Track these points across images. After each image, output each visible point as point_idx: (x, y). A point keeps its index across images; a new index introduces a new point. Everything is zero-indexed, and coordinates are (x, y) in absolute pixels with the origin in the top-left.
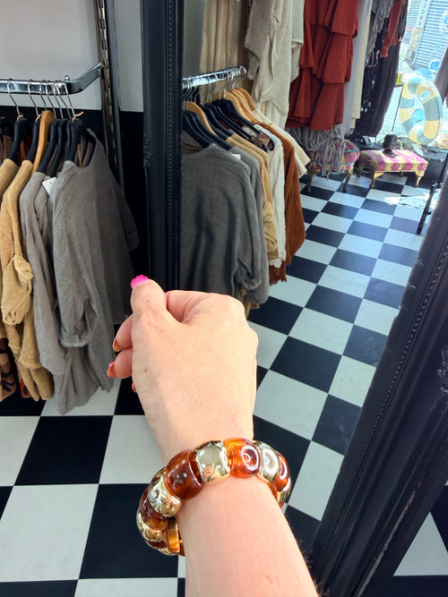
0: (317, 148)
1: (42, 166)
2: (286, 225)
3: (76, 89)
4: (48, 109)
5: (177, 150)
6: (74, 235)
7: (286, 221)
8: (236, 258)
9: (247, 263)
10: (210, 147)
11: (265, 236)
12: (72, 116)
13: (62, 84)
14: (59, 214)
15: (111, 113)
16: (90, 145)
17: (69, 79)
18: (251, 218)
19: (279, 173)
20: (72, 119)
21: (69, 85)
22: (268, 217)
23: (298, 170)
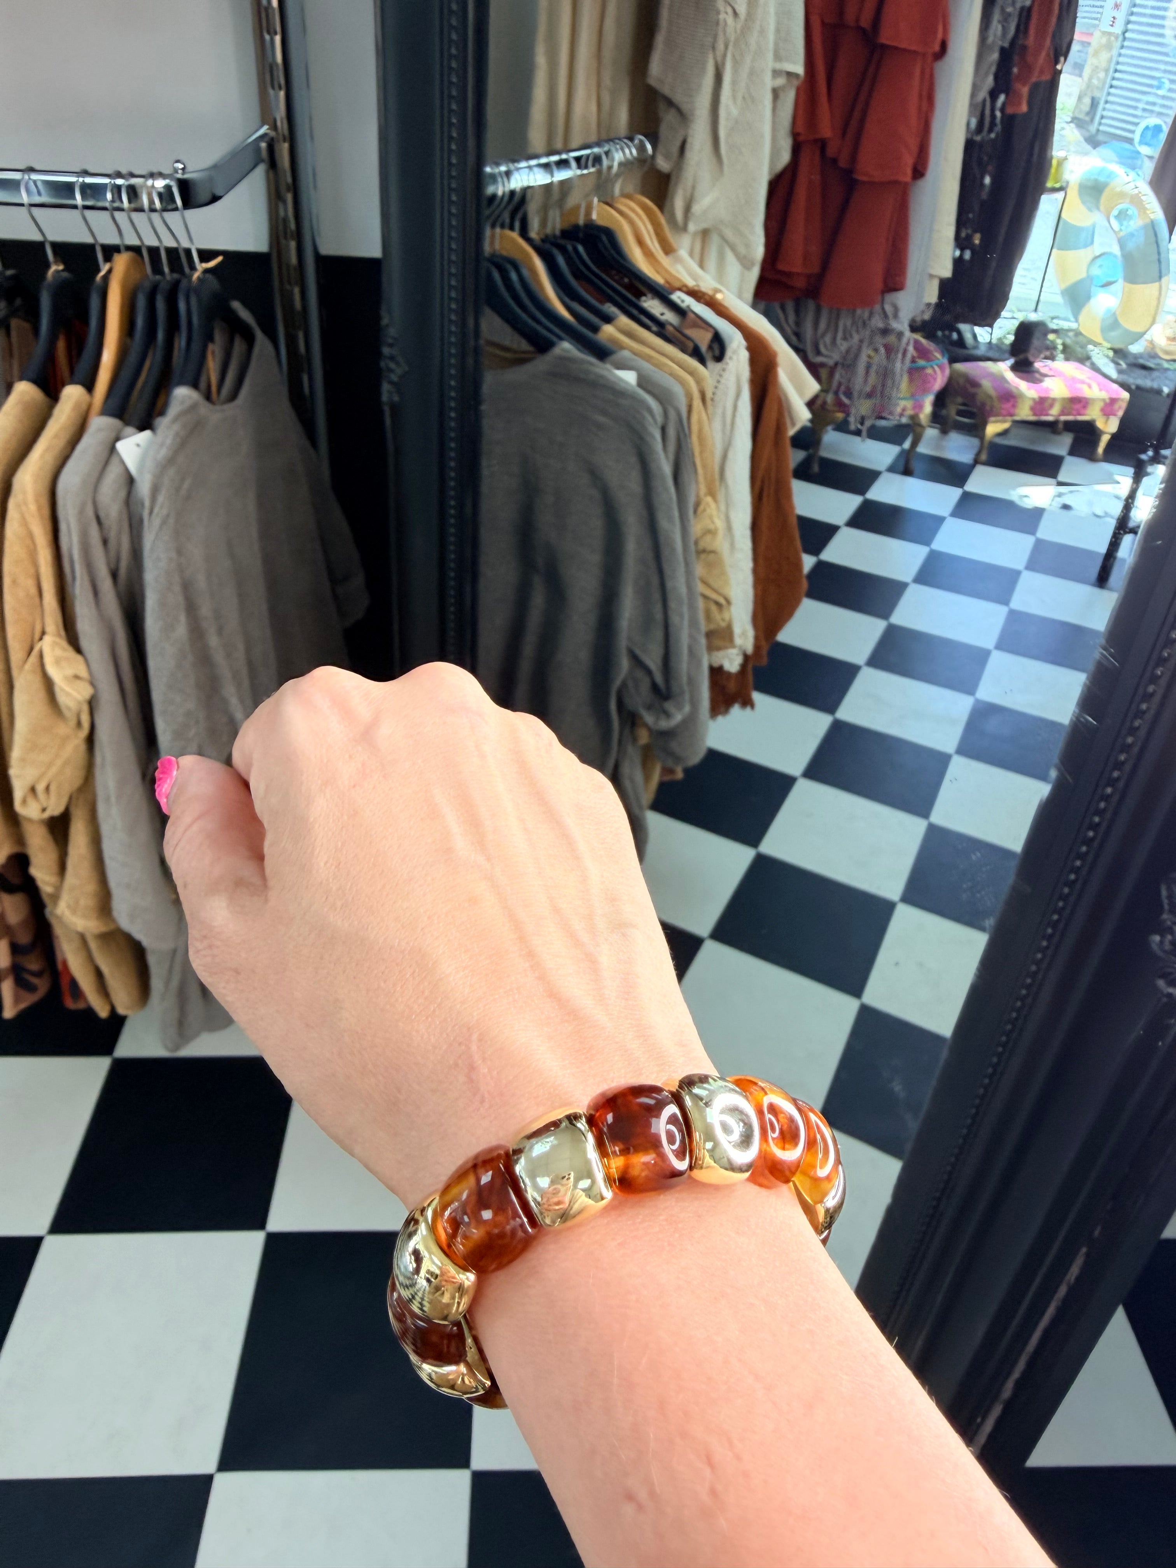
0: (836, 357)
1: (114, 401)
2: (754, 559)
3: (204, 195)
4: (129, 248)
5: (470, 361)
6: (201, 583)
7: (754, 549)
8: (622, 645)
9: (653, 662)
10: (556, 351)
11: (701, 588)
12: (193, 268)
13: (167, 182)
14: (161, 528)
15: (294, 260)
16: (239, 346)
17: (183, 169)
18: (662, 540)
19: (738, 421)
20: (192, 276)
21: (185, 186)
22: (708, 538)
23: (786, 414)
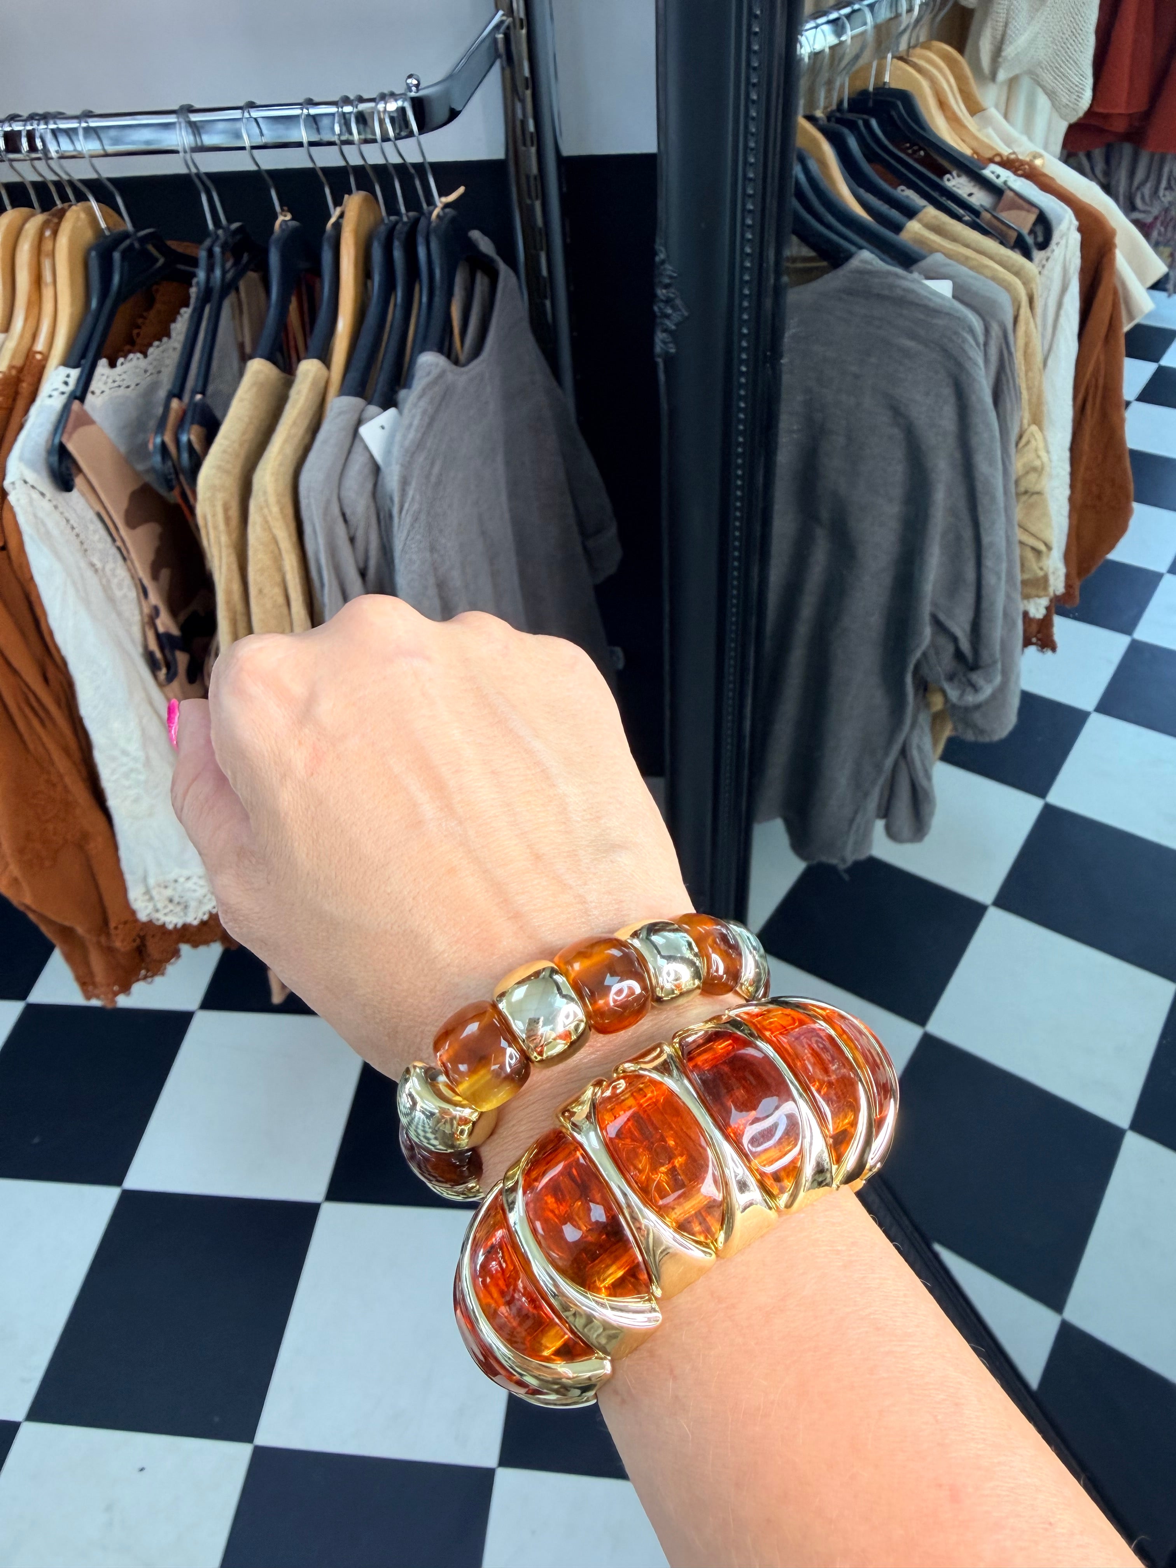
0: (1155, 211)
1: (354, 375)
2: (1072, 486)
3: (441, 113)
6: (457, 579)
7: (1073, 474)
8: (926, 609)
9: (960, 627)
10: (854, 263)
11: (1019, 536)
12: (431, 202)
13: (400, 103)
14: (412, 526)
15: (534, 170)
16: (481, 282)
17: (417, 86)
18: (979, 487)
19: (1062, 320)
20: (431, 213)
21: (419, 105)
22: (1033, 477)
23: (1123, 307)
